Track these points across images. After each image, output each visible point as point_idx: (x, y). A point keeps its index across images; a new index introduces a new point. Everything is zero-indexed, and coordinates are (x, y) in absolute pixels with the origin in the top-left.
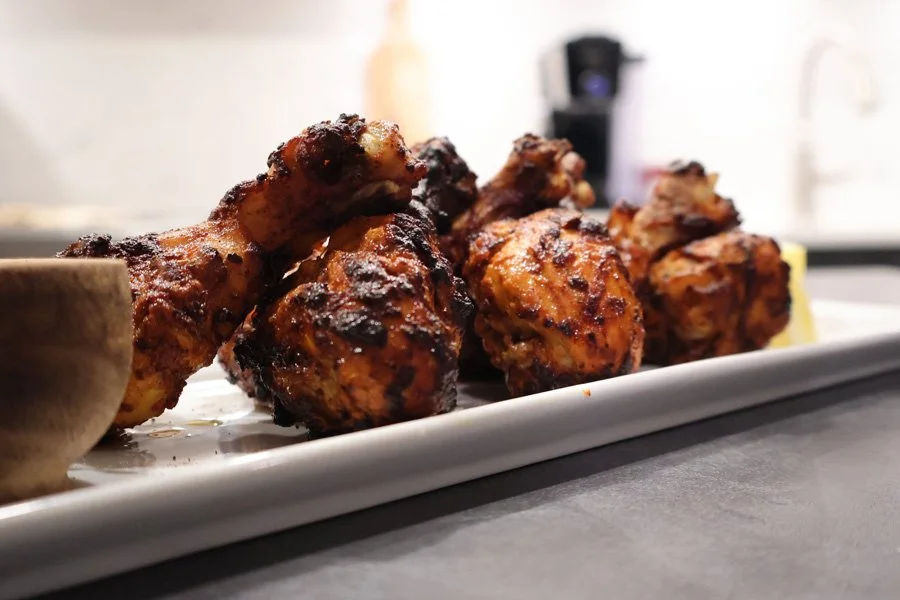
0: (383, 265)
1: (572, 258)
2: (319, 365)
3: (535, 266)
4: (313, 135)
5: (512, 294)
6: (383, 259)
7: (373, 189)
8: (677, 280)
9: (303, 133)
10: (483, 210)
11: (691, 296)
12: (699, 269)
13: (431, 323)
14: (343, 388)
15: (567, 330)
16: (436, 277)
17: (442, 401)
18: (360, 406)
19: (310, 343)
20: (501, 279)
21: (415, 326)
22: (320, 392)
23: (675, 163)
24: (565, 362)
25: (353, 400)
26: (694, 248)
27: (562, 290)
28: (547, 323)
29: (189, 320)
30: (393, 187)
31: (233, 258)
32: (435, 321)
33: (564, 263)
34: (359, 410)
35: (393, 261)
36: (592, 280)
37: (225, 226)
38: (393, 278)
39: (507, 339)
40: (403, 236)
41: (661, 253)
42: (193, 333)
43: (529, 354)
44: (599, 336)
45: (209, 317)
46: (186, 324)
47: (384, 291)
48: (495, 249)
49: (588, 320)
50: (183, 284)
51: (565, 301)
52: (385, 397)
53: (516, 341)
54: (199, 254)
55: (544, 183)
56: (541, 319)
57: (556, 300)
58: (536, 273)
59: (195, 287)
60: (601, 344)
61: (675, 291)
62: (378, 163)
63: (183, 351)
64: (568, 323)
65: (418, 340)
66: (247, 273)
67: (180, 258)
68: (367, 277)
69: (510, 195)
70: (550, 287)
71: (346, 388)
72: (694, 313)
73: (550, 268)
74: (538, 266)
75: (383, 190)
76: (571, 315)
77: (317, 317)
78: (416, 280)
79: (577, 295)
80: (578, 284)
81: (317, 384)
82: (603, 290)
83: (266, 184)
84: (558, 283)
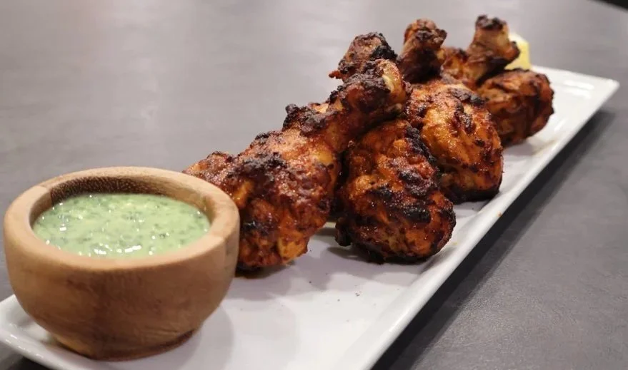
1: (474, 126)
3: (455, 132)
4: (367, 89)
7: (389, 109)
9: (359, 85)
12: (508, 96)
15: (475, 169)
20: (435, 139)
24: (470, 185)
27: (472, 147)
28: (464, 166)
30: (399, 106)
33: (471, 129)
36: (485, 139)
38: (426, 181)
44: (491, 172)
47: (425, 191)
49: (487, 163)
50: (315, 190)
51: (473, 153)
54: (317, 169)
56: (461, 164)
57: (468, 152)
58: (456, 136)
59: (321, 192)
62: (395, 96)
64: (475, 166)
70: (464, 145)
73: (464, 134)
74: (457, 131)
75: (394, 109)
76: (476, 160)
79: (479, 150)
80: (480, 144)
81: (385, 237)
82: (492, 145)
83: (339, 116)
84: (469, 142)
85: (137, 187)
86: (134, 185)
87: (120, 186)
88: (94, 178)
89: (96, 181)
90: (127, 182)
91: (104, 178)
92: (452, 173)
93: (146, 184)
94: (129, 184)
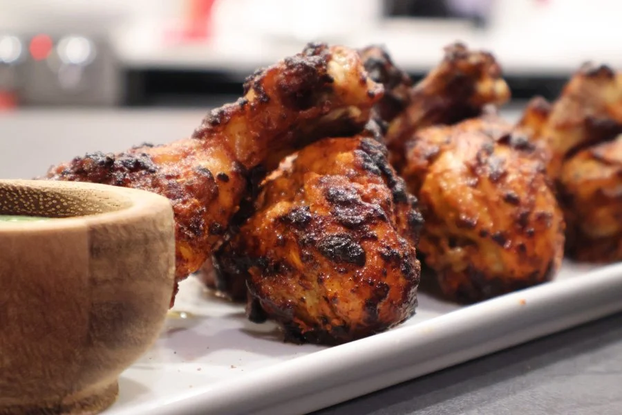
0: (359, 192)
1: (505, 174)
2: (303, 277)
3: (472, 181)
4: (291, 67)
5: (451, 205)
6: (357, 185)
7: (337, 114)
8: (588, 182)
9: (282, 64)
10: (416, 114)
11: (599, 197)
12: (608, 173)
13: (400, 245)
14: (326, 299)
15: (500, 240)
16: (398, 198)
17: (407, 310)
18: (338, 314)
19: (295, 257)
20: (440, 190)
21: (388, 248)
22: (302, 300)
23: (587, 64)
24: (496, 268)
25: (333, 310)
26: (602, 150)
27: (497, 204)
28: (483, 234)
29: (191, 235)
30: (355, 112)
31: (223, 178)
32: (404, 243)
33: (498, 178)
34: (338, 318)
35: (366, 187)
36: (523, 196)
37: (211, 145)
38: (367, 205)
39: (444, 243)
40: (369, 161)
41: (571, 154)
42: (192, 245)
43: (465, 258)
44: (528, 247)
45: (206, 232)
46: (189, 238)
47: (362, 217)
48: (432, 159)
49: (521, 232)
50: (184, 202)
51: (499, 213)
52: (364, 310)
53: (453, 245)
54: (195, 174)
55: (471, 91)
56: (478, 229)
57: (491, 211)
58: (475, 186)
59: (195, 206)
60: (530, 254)
61: (585, 192)
62: (344, 92)
63: (184, 260)
64: (501, 234)
65: (391, 260)
66: (233, 189)
67: (178, 177)
68: (347, 203)
69: (441, 101)
70: (484, 200)
71: (329, 300)
72: (603, 213)
73: (486, 184)
74: (477, 179)
75: (346, 114)
76: (503, 226)
77: (304, 237)
78: (385, 205)
79: (510, 210)
80: (512, 200)
81: (300, 293)
82: (532, 205)
83: (247, 108)
84: (494, 197)
85: (68, 206)
86: (65, 204)
87: (45, 203)
88: (7, 186)
89: (9, 191)
90: (54, 198)
91: (22, 189)
92: (467, 247)
93: (80, 202)
94: (58, 200)
